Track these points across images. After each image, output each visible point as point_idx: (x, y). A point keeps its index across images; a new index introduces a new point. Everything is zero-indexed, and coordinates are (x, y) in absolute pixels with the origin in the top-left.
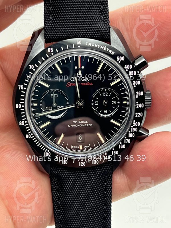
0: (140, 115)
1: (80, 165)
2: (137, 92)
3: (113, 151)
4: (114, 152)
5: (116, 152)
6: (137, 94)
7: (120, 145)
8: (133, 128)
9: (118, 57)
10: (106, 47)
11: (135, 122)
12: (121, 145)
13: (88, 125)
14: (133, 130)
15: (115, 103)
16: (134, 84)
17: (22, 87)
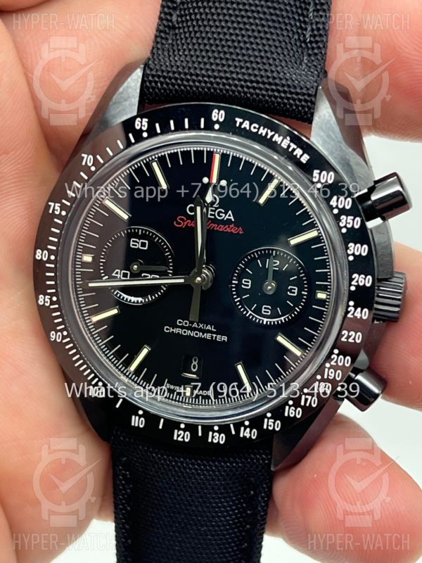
0: (354, 339)
1: (175, 438)
2: (355, 276)
3: (268, 418)
4: (270, 424)
5: (274, 423)
6: (354, 279)
7: (287, 408)
8: (329, 369)
9: (318, 171)
10: (288, 138)
11: (338, 355)
12: (290, 406)
13: (216, 337)
14: (330, 374)
15: (296, 291)
16: (349, 252)
17: (56, 208)
